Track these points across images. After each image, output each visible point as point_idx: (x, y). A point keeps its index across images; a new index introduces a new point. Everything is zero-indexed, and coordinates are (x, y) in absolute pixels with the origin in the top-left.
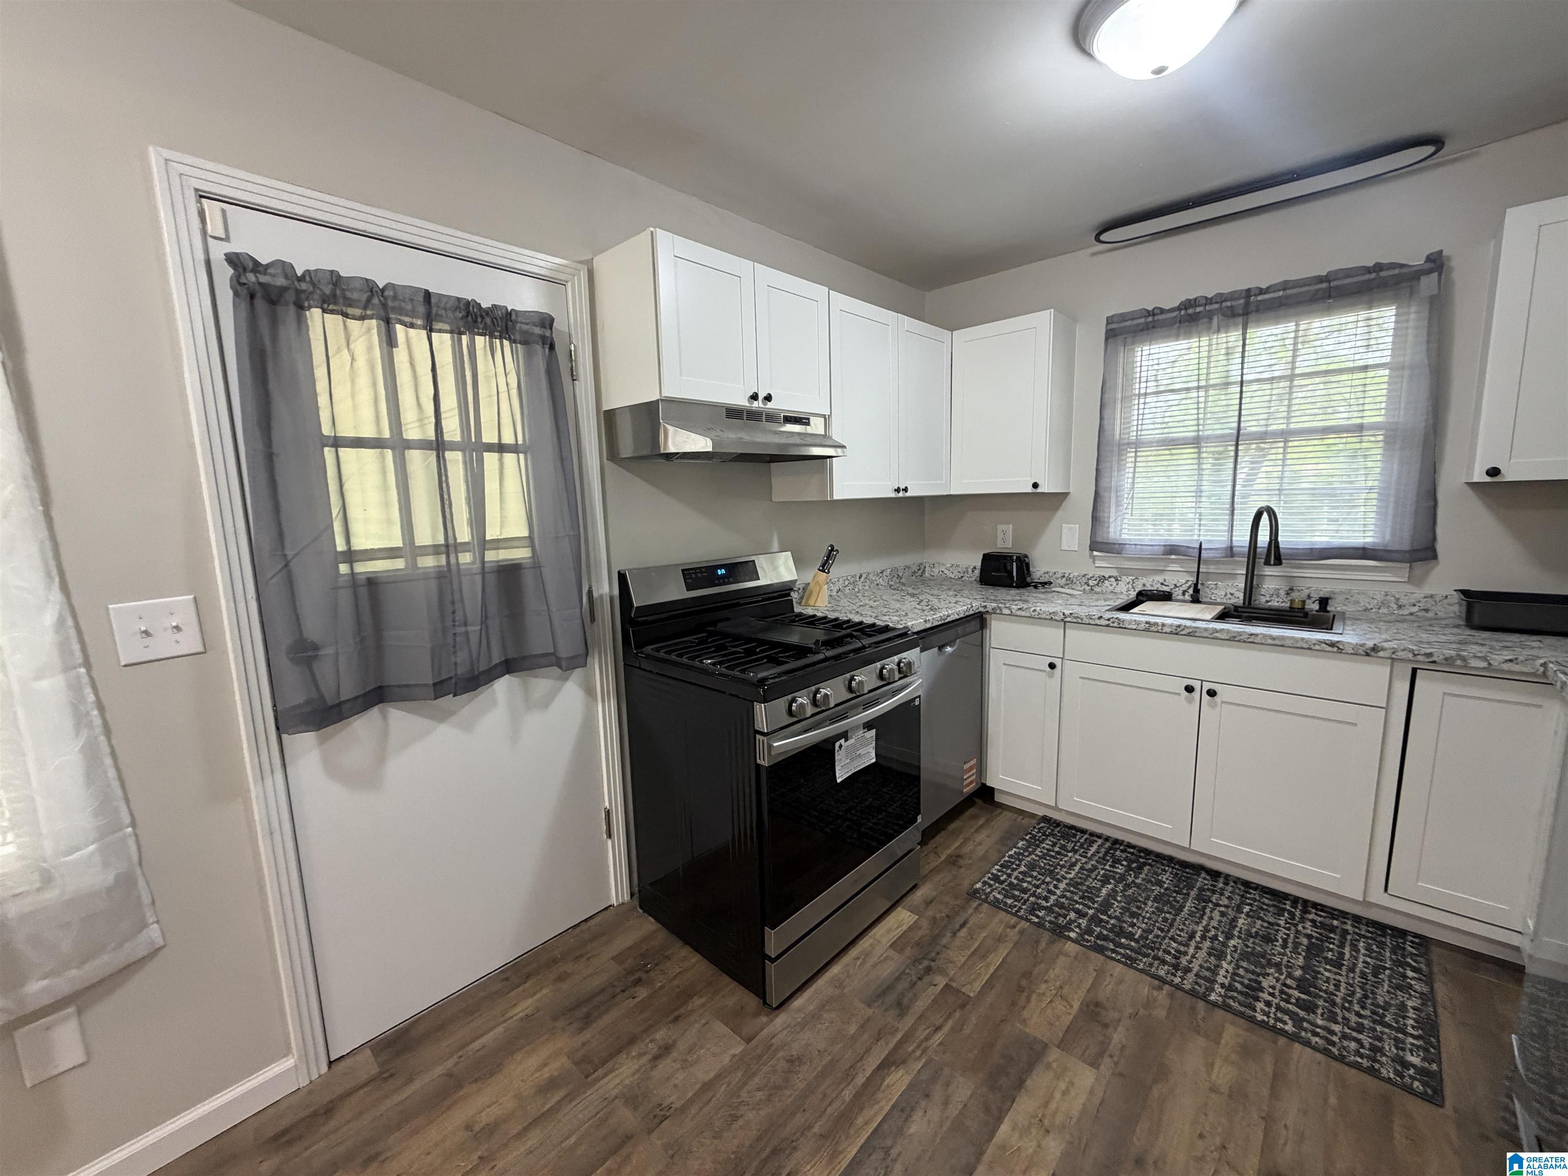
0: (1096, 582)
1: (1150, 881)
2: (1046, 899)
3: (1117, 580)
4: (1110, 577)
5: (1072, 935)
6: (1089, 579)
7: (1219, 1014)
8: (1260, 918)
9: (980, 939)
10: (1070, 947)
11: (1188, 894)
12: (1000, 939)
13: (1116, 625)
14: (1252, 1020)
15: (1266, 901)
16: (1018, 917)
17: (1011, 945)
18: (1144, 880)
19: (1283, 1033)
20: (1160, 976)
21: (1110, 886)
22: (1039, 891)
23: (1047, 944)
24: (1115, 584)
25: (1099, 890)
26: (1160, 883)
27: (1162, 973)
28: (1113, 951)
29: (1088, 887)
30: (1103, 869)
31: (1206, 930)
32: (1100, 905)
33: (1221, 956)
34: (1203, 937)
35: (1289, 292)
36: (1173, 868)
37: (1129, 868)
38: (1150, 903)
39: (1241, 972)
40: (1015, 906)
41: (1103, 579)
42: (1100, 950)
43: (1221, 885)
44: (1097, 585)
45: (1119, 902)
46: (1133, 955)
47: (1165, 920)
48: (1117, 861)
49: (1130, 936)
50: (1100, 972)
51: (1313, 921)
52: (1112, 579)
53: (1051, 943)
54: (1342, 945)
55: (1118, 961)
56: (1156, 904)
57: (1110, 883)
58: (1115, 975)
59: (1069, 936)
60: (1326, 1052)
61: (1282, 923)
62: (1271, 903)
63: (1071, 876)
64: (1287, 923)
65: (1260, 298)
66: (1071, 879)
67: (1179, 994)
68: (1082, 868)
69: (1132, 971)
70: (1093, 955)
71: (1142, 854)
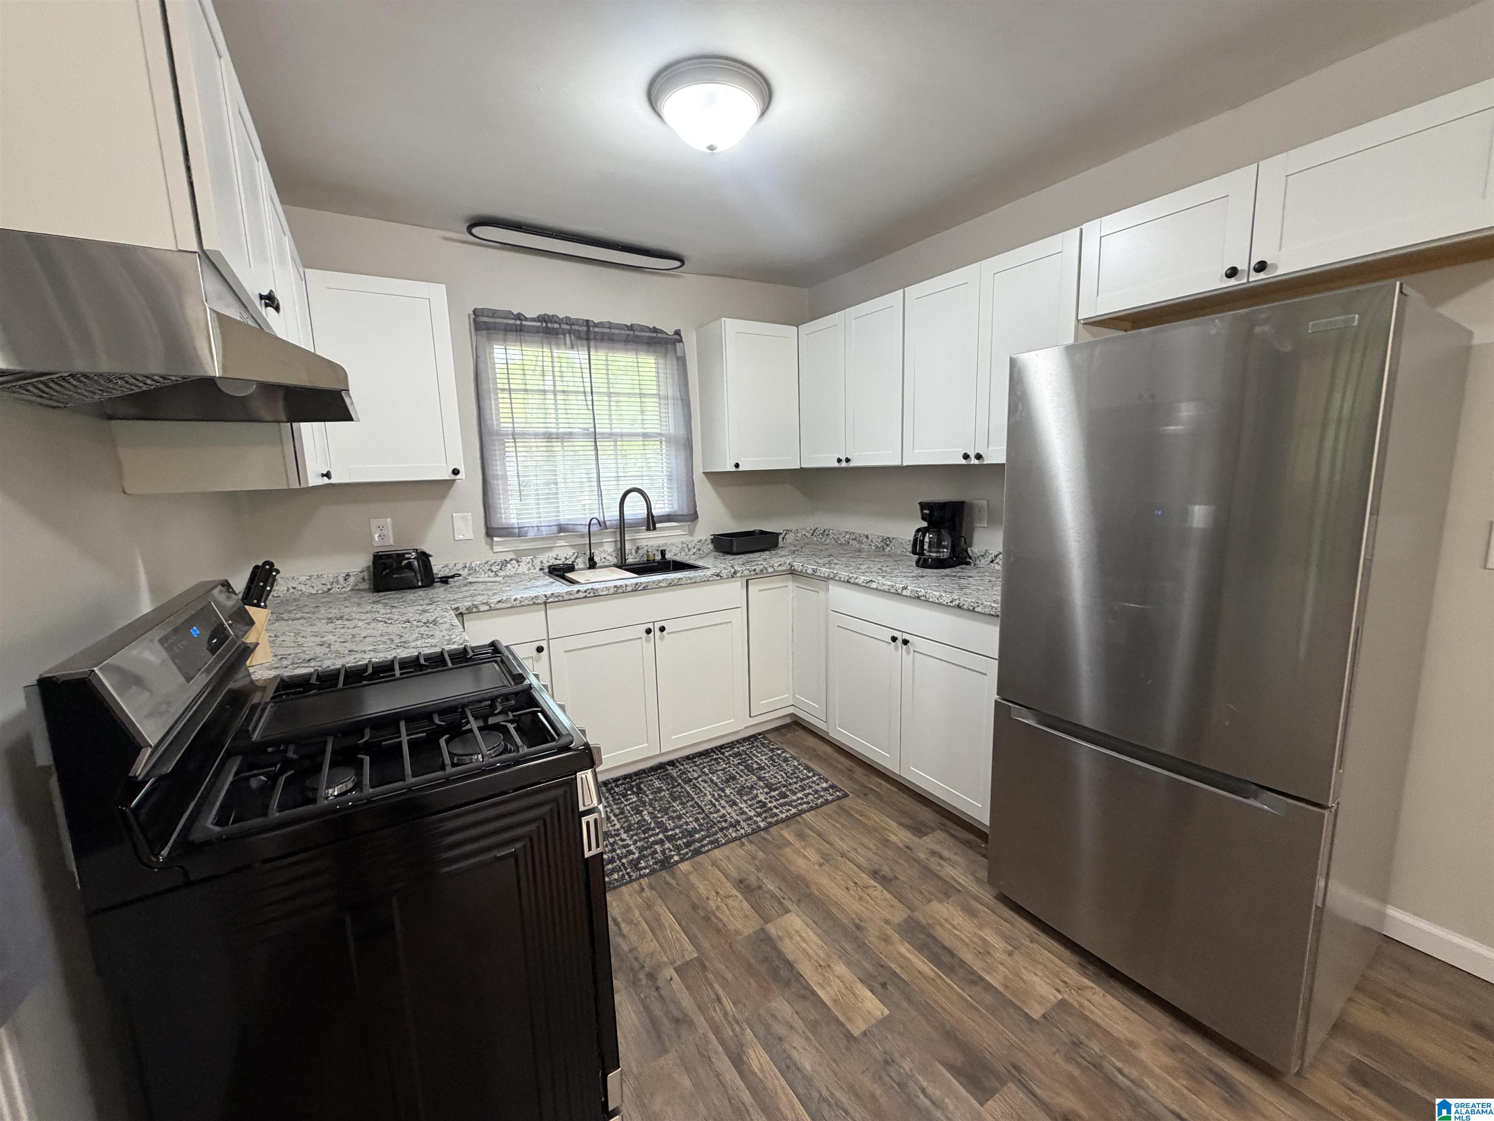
0: (499, 567)
1: (656, 793)
2: (631, 853)
3: (518, 562)
4: (511, 560)
5: (676, 858)
6: (491, 565)
7: (773, 830)
8: (717, 771)
9: (640, 919)
10: (685, 867)
11: (679, 784)
12: (649, 906)
13: (592, 594)
14: (783, 821)
15: (705, 760)
16: (634, 880)
17: (660, 902)
18: (652, 793)
19: (795, 815)
20: (736, 837)
21: (645, 812)
22: (618, 852)
23: (673, 879)
24: (516, 566)
25: (645, 820)
26: (660, 790)
27: (734, 835)
28: (703, 846)
29: (637, 823)
30: (626, 806)
31: (713, 796)
32: (658, 828)
33: (735, 803)
34: (716, 800)
35: (613, 331)
36: (653, 776)
37: (637, 794)
38: (674, 804)
39: (749, 803)
40: (623, 875)
41: (505, 563)
42: (697, 852)
43: (682, 767)
44: (501, 569)
45: (662, 817)
46: (712, 838)
47: (692, 806)
48: (625, 795)
49: (695, 831)
50: (714, 864)
51: (730, 755)
52: (514, 562)
53: (673, 875)
54: (752, 759)
55: (712, 849)
56: (678, 802)
57: (642, 811)
58: (721, 858)
59: (675, 861)
60: (811, 809)
61: (724, 766)
62: (708, 759)
63: (618, 826)
64: (726, 764)
65: (596, 329)
66: (622, 827)
67: (750, 837)
68: (615, 815)
69: (723, 848)
70: (698, 859)
71: (628, 780)
